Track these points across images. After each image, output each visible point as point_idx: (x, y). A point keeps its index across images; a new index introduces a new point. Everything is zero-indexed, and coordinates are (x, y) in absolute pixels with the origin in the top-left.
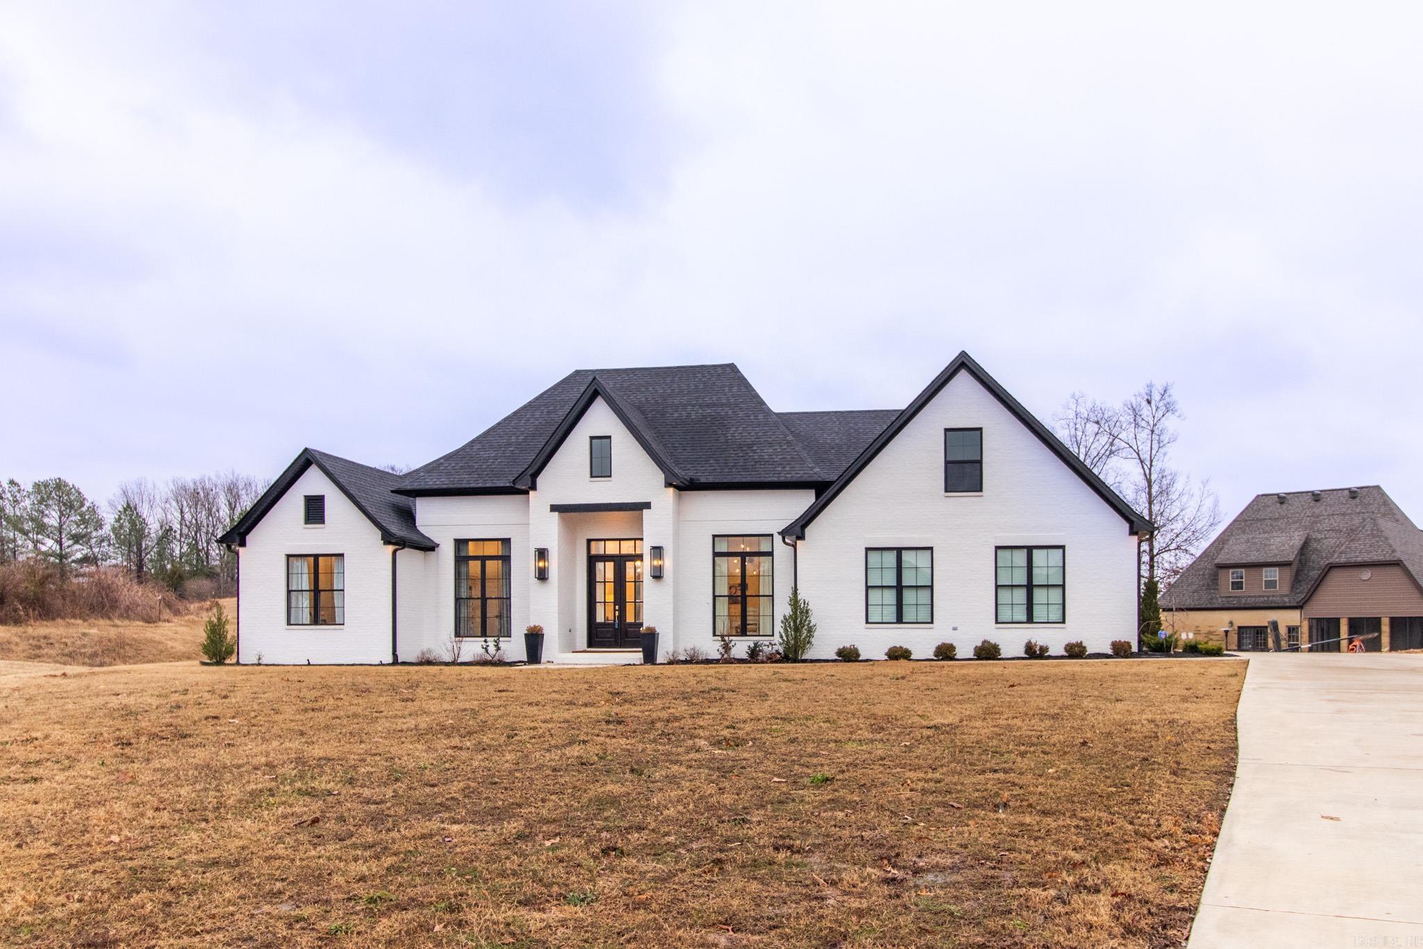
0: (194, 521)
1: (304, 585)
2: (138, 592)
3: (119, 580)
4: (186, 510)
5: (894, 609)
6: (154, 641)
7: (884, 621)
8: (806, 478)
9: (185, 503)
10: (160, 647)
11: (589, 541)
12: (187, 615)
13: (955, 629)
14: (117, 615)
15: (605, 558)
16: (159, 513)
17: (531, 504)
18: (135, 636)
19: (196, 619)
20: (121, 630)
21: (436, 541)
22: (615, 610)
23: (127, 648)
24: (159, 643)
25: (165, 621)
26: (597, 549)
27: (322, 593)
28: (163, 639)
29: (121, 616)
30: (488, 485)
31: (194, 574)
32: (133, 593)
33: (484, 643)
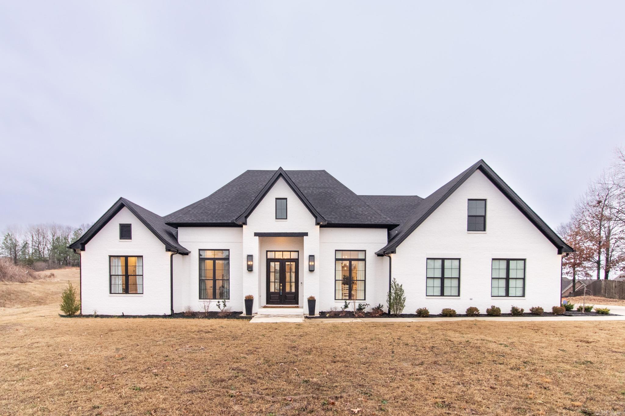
0: (38, 240)
1: (119, 272)
2: (16, 269)
3: (7, 264)
4: (34, 236)
5: (439, 289)
6: (25, 292)
7: (434, 295)
8: (384, 223)
9: (34, 233)
10: (28, 294)
11: (267, 251)
12: (39, 279)
13: (471, 299)
14: (6, 280)
15: (275, 260)
16: (23, 237)
17: (244, 232)
18: (16, 289)
19: (44, 281)
20: (9, 286)
21: (189, 250)
22: (280, 286)
23: (12, 295)
24: (28, 292)
25: (29, 282)
26: (271, 255)
27: (129, 276)
28: (29, 290)
29: (8, 280)
30: (218, 222)
31: (38, 260)
32: (14, 270)
33: (217, 303)
